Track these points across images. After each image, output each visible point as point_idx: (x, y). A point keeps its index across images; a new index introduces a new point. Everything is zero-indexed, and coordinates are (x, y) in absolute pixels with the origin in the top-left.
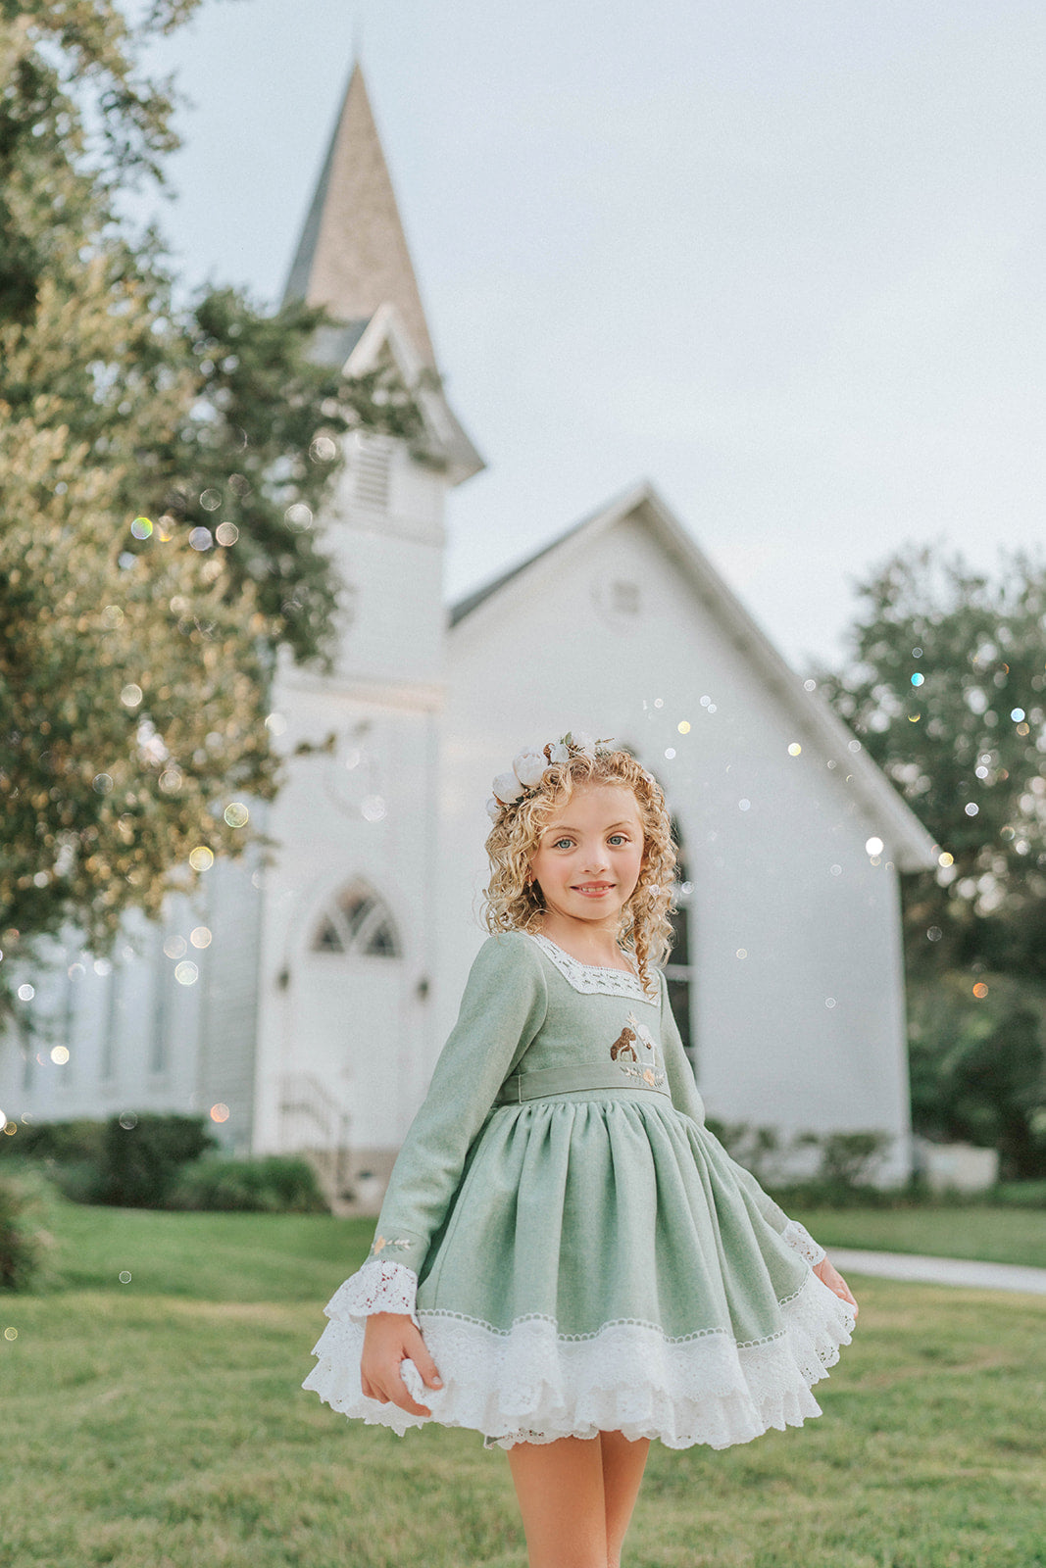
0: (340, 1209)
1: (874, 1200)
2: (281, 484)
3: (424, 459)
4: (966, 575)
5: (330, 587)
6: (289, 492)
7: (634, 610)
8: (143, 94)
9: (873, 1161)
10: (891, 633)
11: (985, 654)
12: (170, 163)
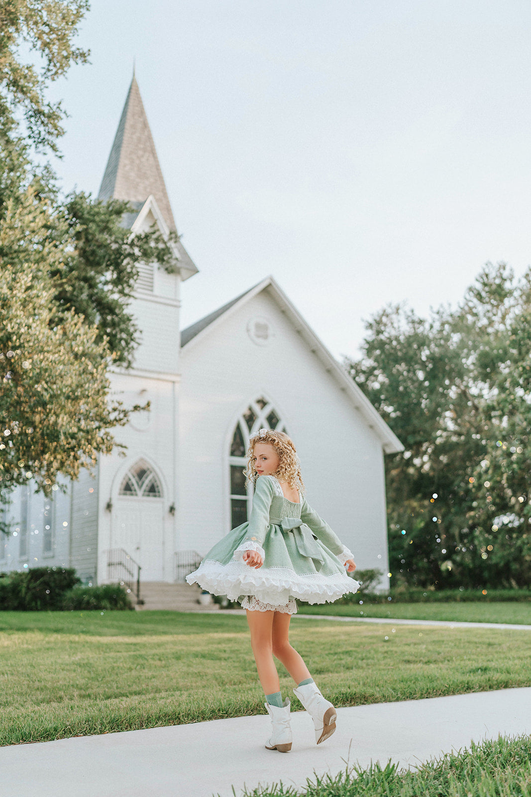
0: (137, 608)
1: (374, 600)
2: (106, 283)
3: (170, 271)
4: (416, 319)
5: (132, 329)
6: (110, 287)
7: (266, 337)
8: (46, 110)
9: (374, 583)
10: (381, 345)
11: (425, 354)
12: (59, 142)
